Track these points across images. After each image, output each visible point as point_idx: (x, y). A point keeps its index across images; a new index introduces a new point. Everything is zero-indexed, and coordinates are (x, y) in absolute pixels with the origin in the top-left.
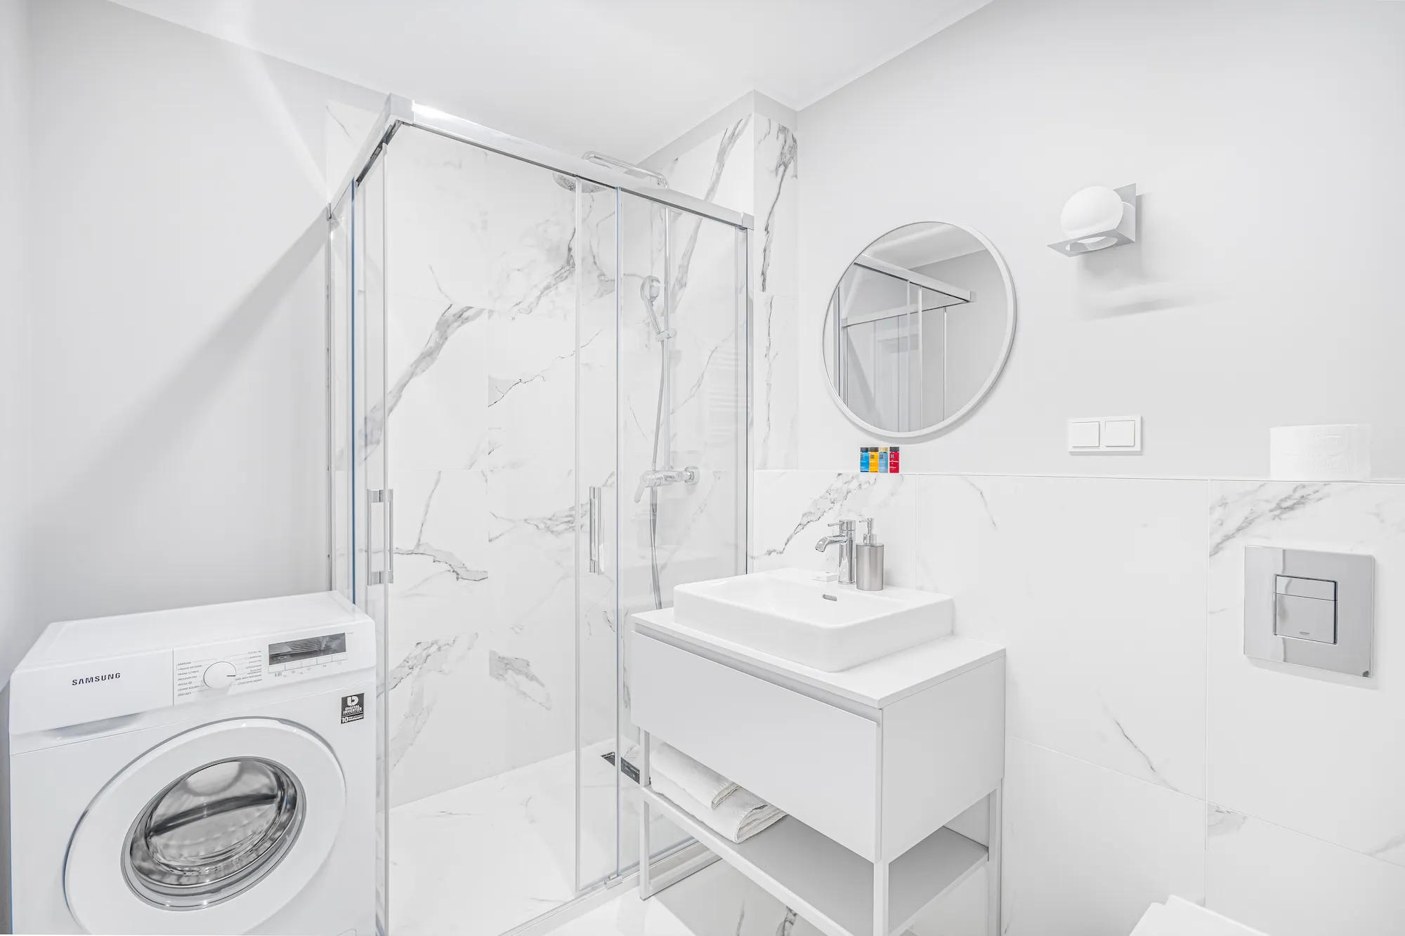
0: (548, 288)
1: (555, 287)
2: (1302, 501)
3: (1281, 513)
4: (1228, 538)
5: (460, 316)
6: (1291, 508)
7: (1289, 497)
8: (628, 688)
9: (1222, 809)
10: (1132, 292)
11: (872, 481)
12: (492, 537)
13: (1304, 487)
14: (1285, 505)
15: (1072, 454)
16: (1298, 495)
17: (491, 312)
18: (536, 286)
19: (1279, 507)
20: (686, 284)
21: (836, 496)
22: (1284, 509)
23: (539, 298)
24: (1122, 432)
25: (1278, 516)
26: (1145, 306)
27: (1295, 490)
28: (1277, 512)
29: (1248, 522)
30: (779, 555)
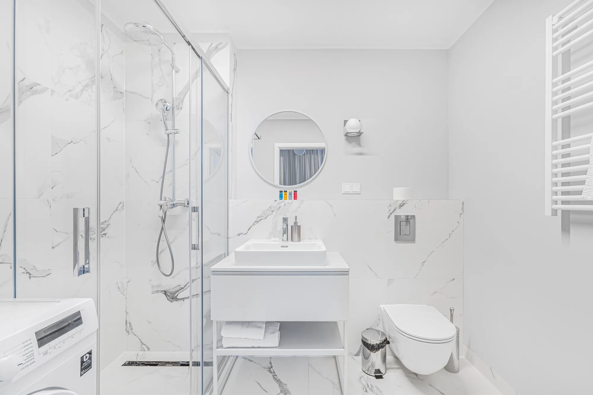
0: (86, 86)
1: (91, 86)
2: (404, 204)
3: (401, 207)
4: (391, 214)
5: (31, 88)
6: (402, 206)
7: (402, 203)
8: (131, 324)
9: (390, 279)
10: (357, 149)
11: (290, 203)
12: (54, 246)
13: (404, 201)
14: (401, 205)
15: (343, 194)
16: (403, 203)
17: (53, 92)
18: (80, 82)
19: (400, 206)
20: (181, 109)
21: (274, 209)
22: (401, 206)
23: (82, 90)
24: (356, 188)
25: (400, 208)
26: (361, 154)
27: (403, 202)
28: (400, 207)
29: (395, 210)
30: (245, 235)
